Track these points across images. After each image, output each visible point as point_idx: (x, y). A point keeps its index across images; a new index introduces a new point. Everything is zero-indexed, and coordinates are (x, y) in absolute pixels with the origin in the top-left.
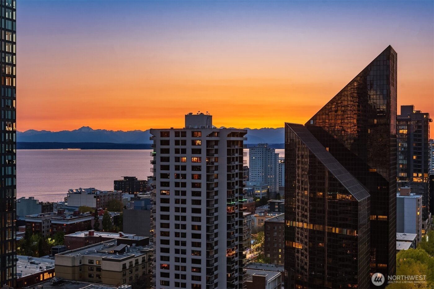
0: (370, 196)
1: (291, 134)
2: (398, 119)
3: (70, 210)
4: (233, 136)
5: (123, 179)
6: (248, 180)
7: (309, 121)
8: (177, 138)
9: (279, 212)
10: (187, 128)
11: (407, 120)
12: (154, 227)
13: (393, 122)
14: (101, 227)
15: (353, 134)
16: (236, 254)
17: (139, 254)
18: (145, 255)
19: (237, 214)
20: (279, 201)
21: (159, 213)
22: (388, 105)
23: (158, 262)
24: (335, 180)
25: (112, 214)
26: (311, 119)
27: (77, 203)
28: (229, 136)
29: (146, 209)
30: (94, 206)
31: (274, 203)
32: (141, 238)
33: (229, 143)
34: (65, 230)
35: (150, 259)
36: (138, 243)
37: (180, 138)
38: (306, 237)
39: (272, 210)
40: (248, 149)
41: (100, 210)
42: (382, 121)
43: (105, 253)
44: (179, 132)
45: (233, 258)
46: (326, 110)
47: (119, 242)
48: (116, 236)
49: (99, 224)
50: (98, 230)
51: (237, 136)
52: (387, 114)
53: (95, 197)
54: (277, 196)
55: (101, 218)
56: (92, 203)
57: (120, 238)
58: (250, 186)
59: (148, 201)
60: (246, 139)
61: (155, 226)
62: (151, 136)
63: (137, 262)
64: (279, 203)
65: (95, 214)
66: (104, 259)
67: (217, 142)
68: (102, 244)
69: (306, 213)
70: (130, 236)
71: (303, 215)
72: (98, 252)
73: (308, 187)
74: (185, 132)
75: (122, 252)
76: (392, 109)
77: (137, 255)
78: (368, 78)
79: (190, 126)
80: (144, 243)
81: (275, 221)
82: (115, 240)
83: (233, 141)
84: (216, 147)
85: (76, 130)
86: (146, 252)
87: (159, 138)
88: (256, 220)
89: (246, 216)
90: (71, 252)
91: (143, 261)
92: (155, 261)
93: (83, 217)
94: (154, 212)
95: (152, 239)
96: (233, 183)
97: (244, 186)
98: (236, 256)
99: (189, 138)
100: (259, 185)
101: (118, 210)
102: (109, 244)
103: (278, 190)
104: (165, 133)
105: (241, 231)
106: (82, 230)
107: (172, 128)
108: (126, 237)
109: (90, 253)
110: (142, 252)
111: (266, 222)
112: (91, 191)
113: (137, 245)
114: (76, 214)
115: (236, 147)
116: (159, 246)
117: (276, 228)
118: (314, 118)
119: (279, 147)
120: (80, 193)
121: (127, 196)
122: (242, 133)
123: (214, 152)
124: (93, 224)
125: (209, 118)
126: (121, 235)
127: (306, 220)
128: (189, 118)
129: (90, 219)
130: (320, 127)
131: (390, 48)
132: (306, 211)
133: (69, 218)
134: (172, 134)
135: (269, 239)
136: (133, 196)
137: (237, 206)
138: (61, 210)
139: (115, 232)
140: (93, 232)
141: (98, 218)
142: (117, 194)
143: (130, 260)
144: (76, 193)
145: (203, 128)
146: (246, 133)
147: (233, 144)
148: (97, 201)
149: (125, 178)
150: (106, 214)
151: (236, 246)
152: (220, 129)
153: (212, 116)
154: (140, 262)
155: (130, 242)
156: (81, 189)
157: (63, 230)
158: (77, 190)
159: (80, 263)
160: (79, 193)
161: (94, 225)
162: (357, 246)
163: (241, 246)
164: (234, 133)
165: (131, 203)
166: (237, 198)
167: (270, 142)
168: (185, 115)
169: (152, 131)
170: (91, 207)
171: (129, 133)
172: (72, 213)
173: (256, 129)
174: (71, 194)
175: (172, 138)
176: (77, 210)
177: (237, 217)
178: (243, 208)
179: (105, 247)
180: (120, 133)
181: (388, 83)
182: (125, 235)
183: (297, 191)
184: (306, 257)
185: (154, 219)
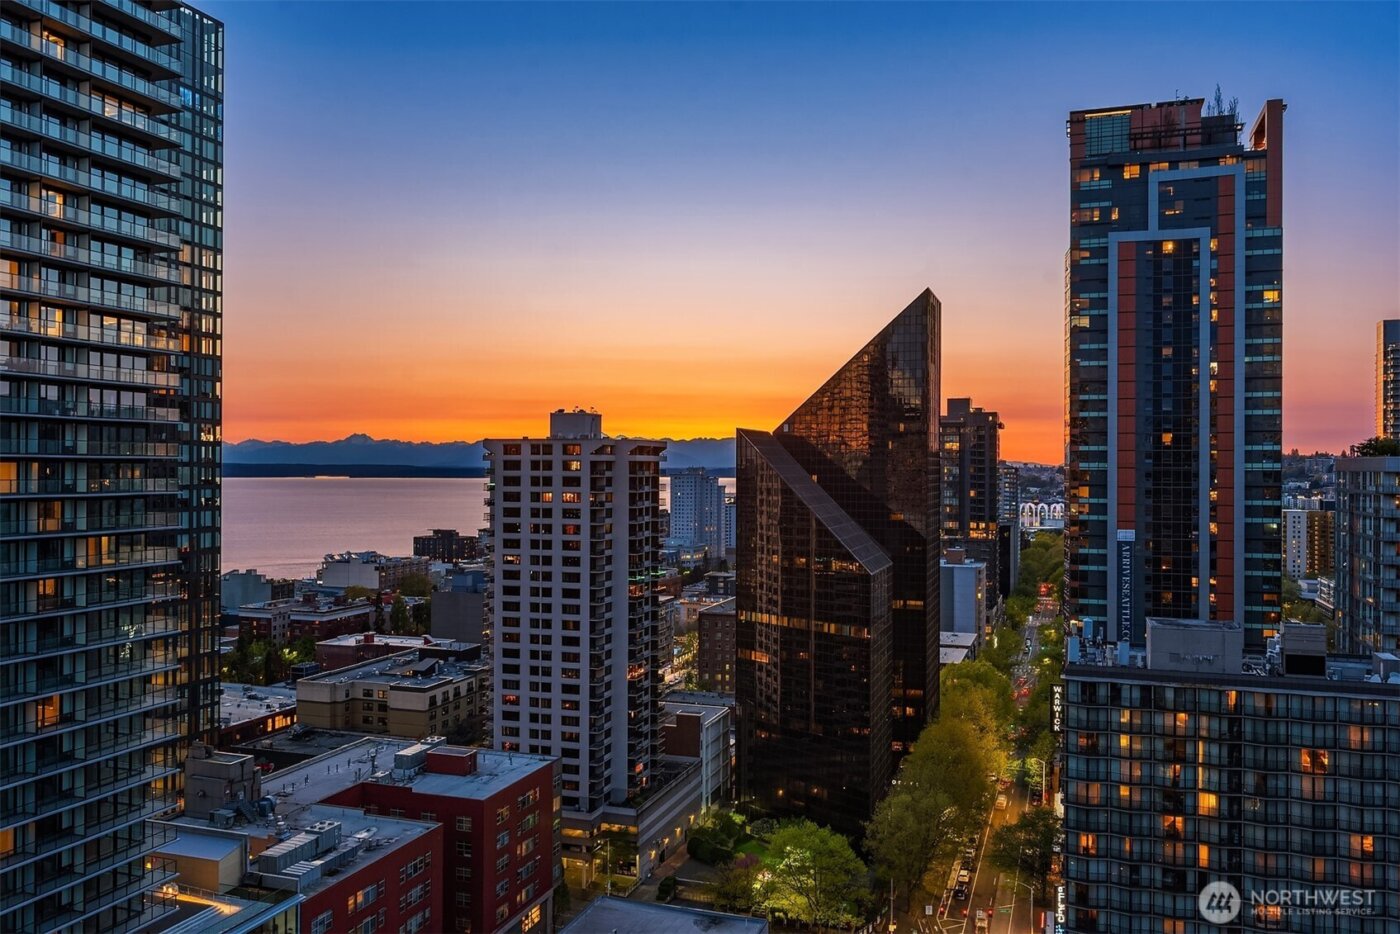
0: (891, 564)
1: (749, 450)
2: (943, 424)
3: (327, 594)
4: (641, 453)
5: (431, 534)
6: (668, 536)
7: (782, 426)
8: (536, 457)
9: (726, 594)
10: (554, 437)
11: (959, 426)
12: (491, 626)
13: (934, 428)
14: (387, 625)
15: (862, 451)
16: (646, 674)
17: (462, 677)
18: (473, 679)
19: (647, 599)
20: (726, 575)
21: (499, 598)
22: (925, 398)
23: (498, 693)
24: (827, 533)
25: (410, 602)
26: (784, 423)
27: (343, 581)
28: (633, 453)
29: (476, 591)
30: (376, 585)
31: (716, 578)
32: (464, 647)
33: (634, 467)
34: (317, 634)
35: (482, 687)
36: (461, 656)
37: (540, 457)
38: (775, 641)
39: (712, 591)
40: (669, 478)
41: (386, 594)
42: (915, 426)
43: (395, 675)
44: (538, 446)
45: (640, 681)
46: (811, 406)
47: (424, 654)
48: (417, 643)
49: (384, 621)
50: (381, 632)
51: (648, 454)
52: (923, 414)
53: (377, 569)
54: (722, 565)
55: (388, 609)
56: (371, 580)
57: (425, 647)
58: (672, 547)
59: (479, 576)
60: (665, 459)
61: (492, 624)
62: (487, 452)
63: (457, 693)
64: (725, 578)
65: (377, 600)
66: (392, 688)
67: (610, 465)
68: (391, 658)
69: (775, 597)
70: (445, 644)
71: (770, 601)
72: (381, 674)
73: (780, 548)
74: (550, 446)
75: (428, 673)
76: (932, 404)
77: (457, 679)
78: (889, 348)
79: (560, 434)
80: (472, 655)
81: (719, 611)
82: (415, 651)
83: (641, 464)
84: (608, 474)
85: (340, 441)
86: (474, 674)
87: (501, 457)
88: (683, 612)
89: (664, 603)
90: (330, 675)
91: (470, 689)
92: (492, 690)
93: (351, 607)
94: (491, 596)
95: (488, 649)
96: (641, 541)
97: (661, 547)
98: (646, 679)
99: (557, 457)
100: (688, 544)
101: (422, 594)
102: (403, 659)
103: (723, 553)
104: (511, 447)
105: (655, 631)
106: (351, 632)
107: (525, 439)
108: (436, 645)
109: (366, 676)
110: (466, 673)
111: (702, 615)
112: (370, 558)
113: (457, 660)
114: (340, 602)
115: (647, 474)
116: (499, 661)
117: (720, 625)
118: (790, 421)
119: (726, 473)
120: (348, 561)
121: (439, 567)
122: (657, 448)
123: (604, 483)
124: (372, 619)
125: (596, 419)
126: (427, 642)
127: (775, 609)
128: (558, 418)
129: (368, 610)
130: (802, 437)
131: (928, 292)
132: (776, 593)
133: (325, 609)
134: (526, 450)
135: (707, 645)
136: (450, 566)
137: (647, 584)
138: (310, 594)
139: (416, 634)
140: (372, 636)
141: (382, 609)
142: (419, 563)
143: (443, 689)
144: (338, 561)
145: (585, 438)
146: (665, 448)
147: (641, 468)
148: (381, 577)
149: (436, 532)
150: (398, 601)
151: (647, 659)
152: (617, 441)
153: (600, 416)
154: (463, 692)
155: (444, 655)
156: (349, 553)
157: (314, 633)
158: (341, 555)
159: (347, 695)
160: (346, 561)
161: (376, 623)
162: (868, 657)
163: (655, 659)
164: (642, 447)
165: (447, 580)
166: (647, 569)
167: (708, 463)
168: (551, 414)
169: (487, 442)
170: (369, 587)
172: (332, 599)
174: (331, 563)
175: (526, 457)
176: (342, 593)
177: (647, 604)
178: (659, 588)
179: (396, 665)
180: (426, 447)
181: (925, 357)
182: (435, 641)
183: (759, 555)
184: (776, 679)
185: (491, 610)
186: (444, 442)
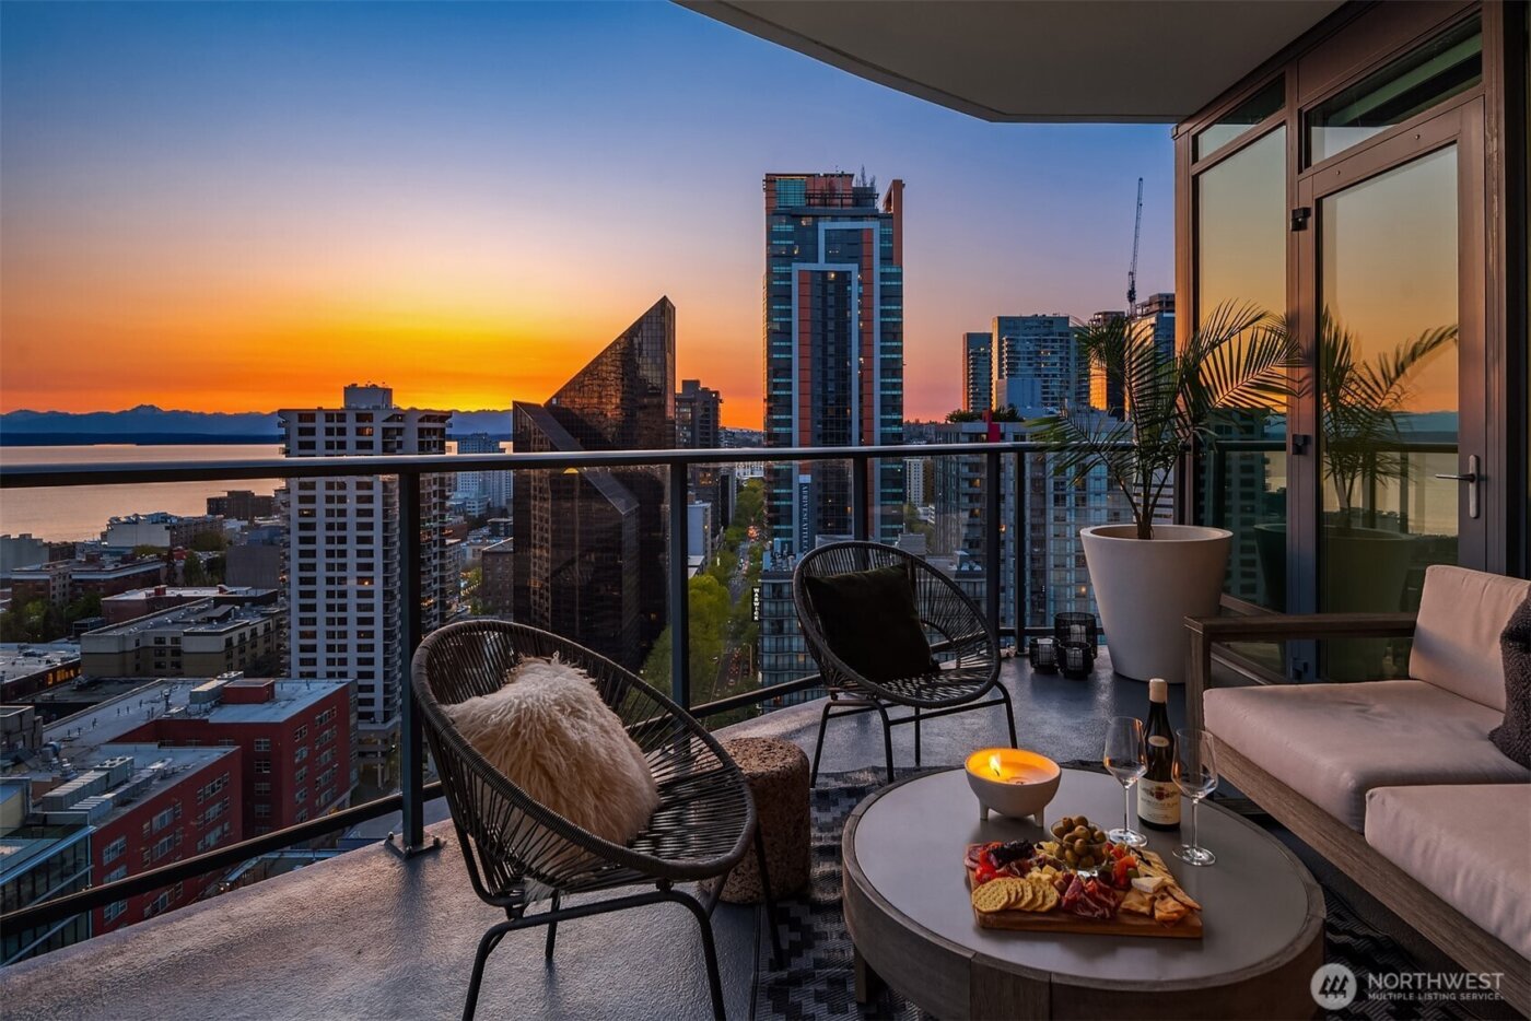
0: (638, 505)
1: (523, 418)
2: (679, 400)
3: (112, 554)
4: (429, 421)
5: (226, 494)
6: (456, 490)
7: (551, 400)
8: (330, 425)
9: (507, 536)
10: (348, 407)
11: (691, 401)
12: (288, 572)
13: (670, 402)
14: (180, 578)
15: (615, 419)
16: (435, 604)
17: (259, 620)
18: (271, 621)
19: (435, 542)
20: (506, 520)
21: (296, 546)
22: (664, 379)
23: (296, 628)
24: (588, 483)
25: (203, 557)
26: (554, 397)
27: (128, 541)
28: (421, 420)
29: (272, 544)
30: (166, 543)
31: (498, 523)
32: (260, 592)
33: (421, 432)
34: (102, 590)
35: (279, 626)
36: (256, 601)
37: (335, 425)
38: (547, 570)
39: (495, 533)
40: (456, 443)
41: (179, 550)
42: (655, 400)
43: (189, 623)
44: (333, 415)
45: (429, 610)
46: (576, 385)
47: (218, 602)
48: (213, 593)
49: (175, 575)
50: (173, 585)
51: (435, 421)
52: (660, 392)
53: (167, 528)
54: (504, 513)
55: (181, 564)
56: (163, 539)
57: (221, 595)
58: (459, 500)
59: (274, 530)
60: (450, 426)
61: (289, 570)
62: (281, 420)
63: (254, 633)
64: (505, 523)
65: (168, 556)
66: (186, 634)
67: (400, 431)
68: (184, 608)
69: (546, 535)
70: (242, 591)
71: (542, 539)
72: (173, 622)
73: (550, 496)
74: (344, 415)
75: (223, 619)
76: (669, 383)
77: (254, 621)
78: (636, 340)
79: (353, 405)
80: (270, 599)
81: (501, 549)
82: (210, 599)
83: (429, 430)
84: (398, 438)
85: (125, 412)
86: (271, 615)
87: (296, 424)
88: (469, 551)
89: (451, 545)
90: (118, 627)
91: (267, 629)
92: (290, 628)
93: (141, 564)
94: (287, 545)
95: (284, 592)
96: (429, 494)
97: (448, 498)
98: (435, 607)
99: (351, 424)
100: (473, 496)
101: (217, 548)
102: (197, 608)
103: (504, 503)
104: (307, 416)
105: (442, 567)
106: (143, 585)
107: (320, 409)
108: (232, 593)
109: (156, 626)
110: (263, 615)
111: (485, 553)
112: (162, 519)
113: (254, 605)
114: (128, 558)
115: (434, 438)
116: (295, 602)
117: (500, 560)
118: (557, 396)
119: (505, 438)
120: (136, 523)
121: (233, 524)
122: (443, 417)
123: (395, 446)
124: (163, 574)
125: (388, 392)
126: (222, 590)
127: (546, 545)
128: (351, 391)
129: (158, 566)
130: (567, 409)
131: (665, 299)
132: (547, 531)
133: (112, 567)
134: (321, 419)
135: (490, 578)
136: (246, 523)
137: (435, 529)
138: (94, 554)
139: (212, 585)
140: (164, 589)
141: (174, 565)
142: (213, 521)
143: (241, 631)
144: (124, 523)
145: (377, 408)
146: (450, 417)
147: (429, 433)
148: (172, 536)
149: (229, 493)
150: (191, 556)
151: (435, 592)
152: (406, 411)
153: (391, 390)
154: (260, 632)
155: (240, 601)
156: (136, 515)
157: (98, 590)
158: (129, 518)
159: (137, 644)
160: (134, 522)
161: (167, 577)
162: (621, 578)
163: (442, 591)
164: (429, 416)
165: (241, 536)
166: (435, 517)
167: (491, 431)
168: (345, 388)
169: (282, 412)
170: (160, 545)
171: (237, 417)
172: (119, 558)
173: (469, 412)
174: (115, 523)
175: (320, 424)
176: (129, 552)
177: (435, 545)
178: (446, 532)
179: (190, 613)
180: (219, 417)
181: (663, 348)
182: (230, 590)
183: (532, 502)
184: (547, 600)
185: (288, 558)
186: (237, 412)
